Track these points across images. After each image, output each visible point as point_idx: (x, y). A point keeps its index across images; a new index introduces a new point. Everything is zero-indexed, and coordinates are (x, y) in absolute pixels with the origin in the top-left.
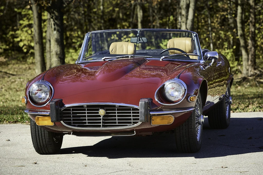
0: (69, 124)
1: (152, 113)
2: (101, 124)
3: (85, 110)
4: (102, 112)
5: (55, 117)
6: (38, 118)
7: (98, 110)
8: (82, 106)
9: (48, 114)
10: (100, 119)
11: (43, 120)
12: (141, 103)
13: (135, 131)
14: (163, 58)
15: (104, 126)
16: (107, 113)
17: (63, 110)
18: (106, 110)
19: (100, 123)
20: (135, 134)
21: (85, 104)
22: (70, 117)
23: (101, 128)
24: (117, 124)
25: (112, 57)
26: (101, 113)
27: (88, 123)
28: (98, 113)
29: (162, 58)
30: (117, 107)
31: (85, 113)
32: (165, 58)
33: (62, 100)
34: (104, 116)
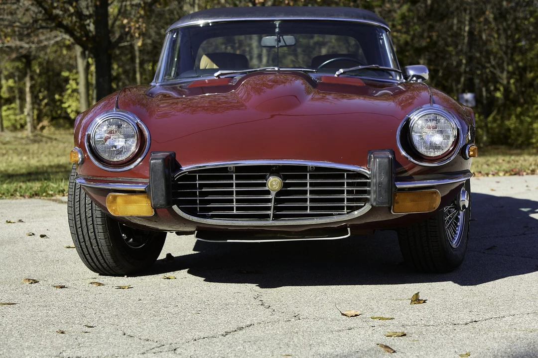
0: (192, 212)
1: (399, 185)
2: (271, 212)
3: (231, 178)
4: (274, 183)
5: (162, 195)
6: (115, 198)
7: (264, 177)
8: (225, 169)
9: (142, 188)
10: (269, 201)
11: (127, 203)
12: (379, 161)
13: (349, 229)
14: (341, 74)
15: (276, 217)
16: (286, 185)
17: (180, 179)
18: (284, 178)
19: (268, 209)
20: (349, 235)
21: (231, 164)
22: (194, 194)
23: (270, 222)
24: (308, 212)
25: (235, 71)
26: (272, 185)
27: (238, 209)
28: (264, 185)
29: (337, 73)
30: (310, 171)
31: (231, 185)
32: (344, 73)
33: (175, 154)
34: (279, 193)
